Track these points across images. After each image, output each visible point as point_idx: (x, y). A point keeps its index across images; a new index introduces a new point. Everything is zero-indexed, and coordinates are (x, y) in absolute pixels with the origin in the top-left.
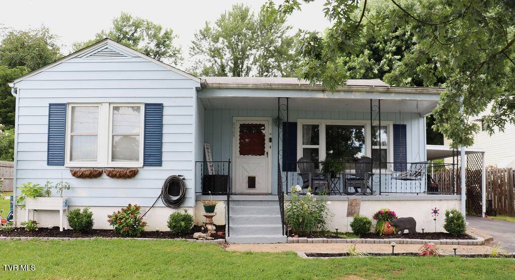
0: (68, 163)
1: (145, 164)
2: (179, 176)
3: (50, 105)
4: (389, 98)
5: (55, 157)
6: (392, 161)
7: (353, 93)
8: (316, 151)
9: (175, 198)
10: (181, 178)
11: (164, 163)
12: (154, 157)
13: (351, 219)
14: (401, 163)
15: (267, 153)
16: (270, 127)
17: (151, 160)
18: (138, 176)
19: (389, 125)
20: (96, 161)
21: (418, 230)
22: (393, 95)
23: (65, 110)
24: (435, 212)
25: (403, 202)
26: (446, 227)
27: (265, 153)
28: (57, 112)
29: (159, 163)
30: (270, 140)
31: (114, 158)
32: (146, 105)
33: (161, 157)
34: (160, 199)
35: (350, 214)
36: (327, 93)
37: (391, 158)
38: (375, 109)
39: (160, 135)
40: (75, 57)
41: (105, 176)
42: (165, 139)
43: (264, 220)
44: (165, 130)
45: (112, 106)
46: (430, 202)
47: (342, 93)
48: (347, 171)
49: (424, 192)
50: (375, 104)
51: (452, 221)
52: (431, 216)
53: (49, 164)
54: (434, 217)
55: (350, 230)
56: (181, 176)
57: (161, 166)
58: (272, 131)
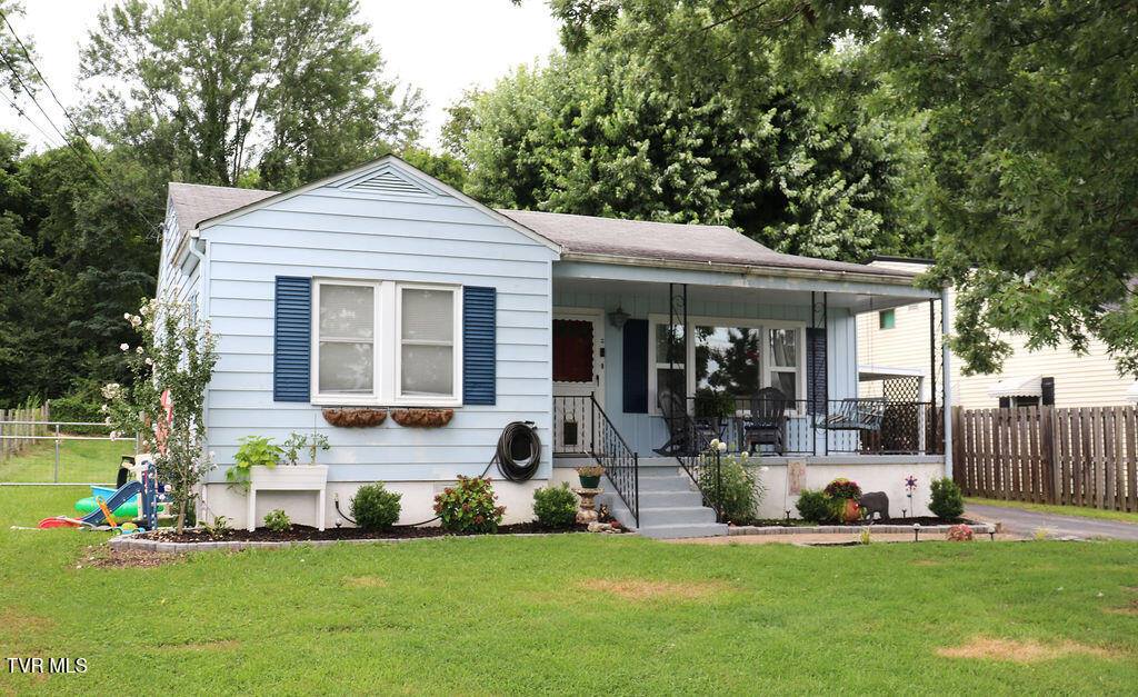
0: (317, 397)
1: (466, 401)
2: (527, 422)
3: (279, 279)
4: (841, 291)
5: (290, 384)
6: (805, 398)
7: (789, 281)
8: (682, 375)
9: (522, 464)
10: (530, 426)
11: (499, 400)
12: (481, 389)
13: (797, 498)
14: (818, 400)
15: (598, 377)
16: (602, 326)
17: (476, 392)
18: (452, 424)
19: (799, 329)
20: (371, 392)
21: (894, 512)
22: (846, 285)
23: (309, 290)
24: (911, 483)
25: (861, 468)
26: (932, 507)
27: (594, 378)
28: (292, 294)
29: (489, 399)
30: (603, 353)
31: (405, 389)
32: (467, 289)
33: (494, 387)
34: (494, 467)
35: (793, 491)
36: (749, 278)
37: (802, 392)
38: (819, 307)
39: (491, 346)
40: (325, 186)
41: (390, 422)
42: (501, 354)
43: (672, 500)
44: (501, 337)
45: (400, 288)
46: (900, 468)
47: (771, 280)
48: (739, 413)
49: (856, 450)
50: (818, 300)
51: (945, 497)
52: (904, 490)
53: (277, 398)
54: (909, 493)
55: (796, 514)
56: (530, 423)
57: (494, 404)
58: (605, 336)
